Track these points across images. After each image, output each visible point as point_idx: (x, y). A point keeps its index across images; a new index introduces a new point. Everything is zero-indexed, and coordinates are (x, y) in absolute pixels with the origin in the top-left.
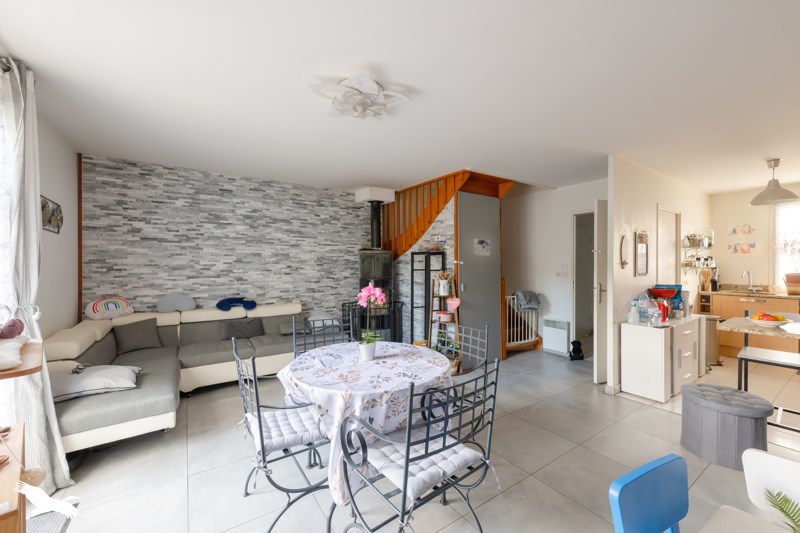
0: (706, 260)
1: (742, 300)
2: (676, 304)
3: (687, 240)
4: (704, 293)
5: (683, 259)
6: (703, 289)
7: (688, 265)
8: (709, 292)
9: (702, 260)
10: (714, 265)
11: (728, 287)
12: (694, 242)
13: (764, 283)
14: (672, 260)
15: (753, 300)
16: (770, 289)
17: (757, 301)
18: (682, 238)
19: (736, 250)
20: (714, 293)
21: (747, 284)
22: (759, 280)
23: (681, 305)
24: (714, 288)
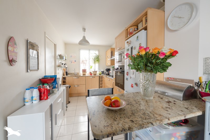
0: (65, 64)
1: (74, 78)
2: (54, 85)
3: (58, 56)
4: (64, 76)
5: (57, 64)
6: (64, 75)
7: (59, 66)
8: (65, 76)
9: (63, 64)
10: (66, 67)
11: (70, 74)
12: (61, 57)
13: (78, 72)
14: (53, 64)
15: (76, 78)
16: (79, 74)
17: (77, 78)
18: (57, 55)
19: (72, 62)
20: (67, 76)
21: (74, 72)
22: (77, 71)
23: (56, 86)
24: (67, 75)
